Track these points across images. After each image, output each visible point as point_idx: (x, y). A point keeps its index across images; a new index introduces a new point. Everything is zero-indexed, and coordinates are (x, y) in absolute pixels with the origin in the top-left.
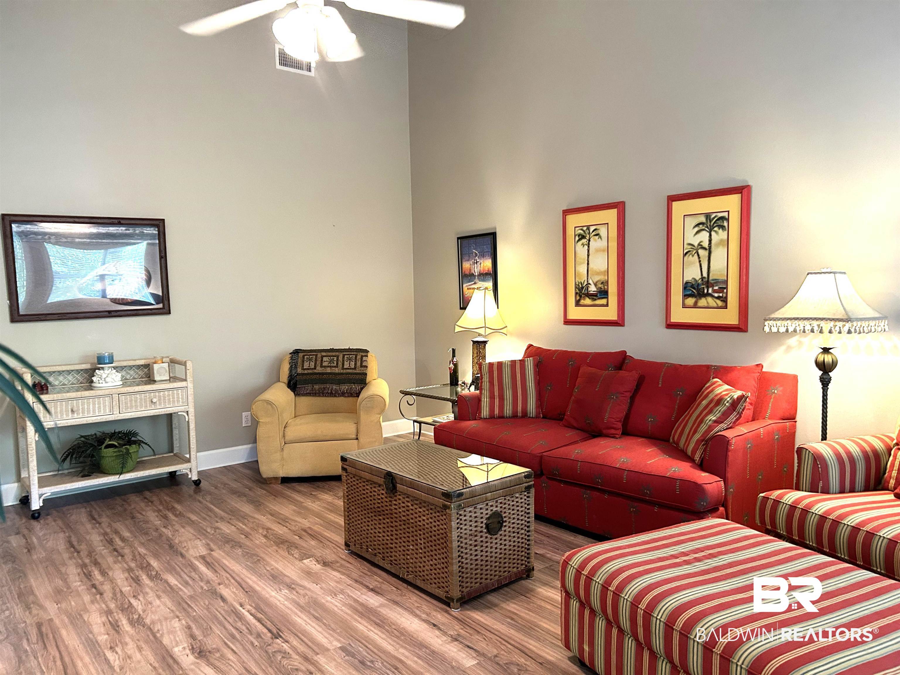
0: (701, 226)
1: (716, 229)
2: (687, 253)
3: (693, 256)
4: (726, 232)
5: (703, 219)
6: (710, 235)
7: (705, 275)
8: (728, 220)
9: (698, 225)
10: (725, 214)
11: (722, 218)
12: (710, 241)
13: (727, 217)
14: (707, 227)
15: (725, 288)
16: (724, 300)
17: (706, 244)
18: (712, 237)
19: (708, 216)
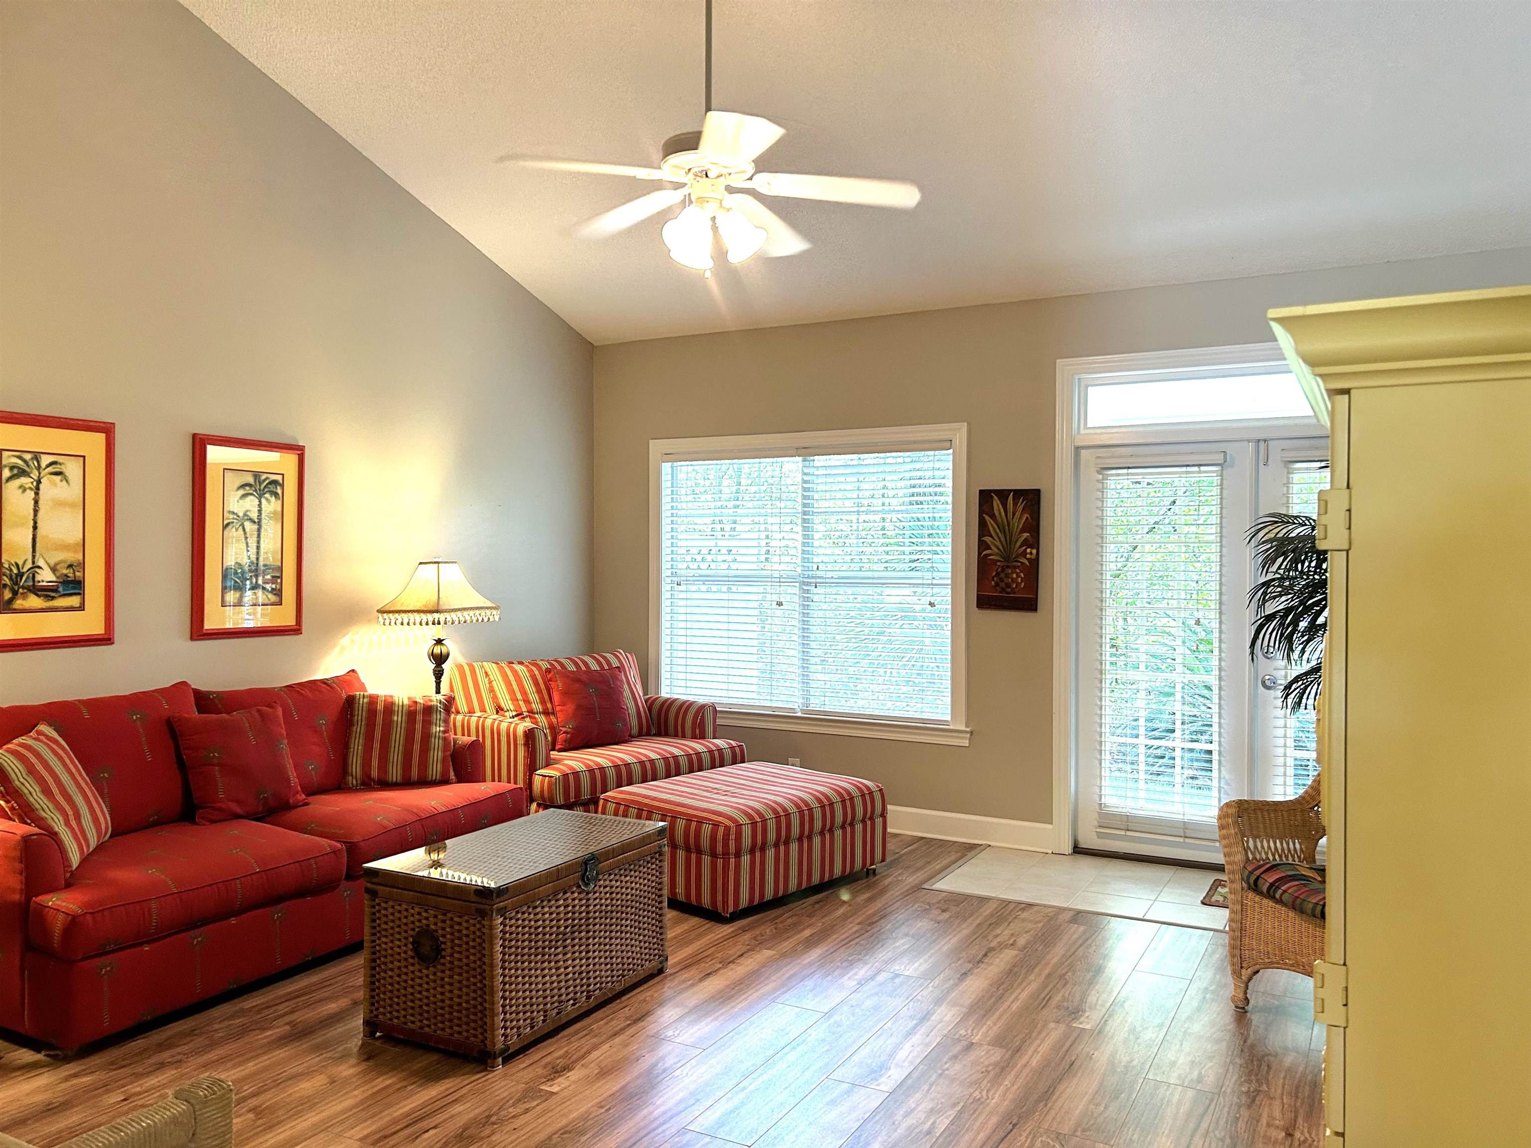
0: (247, 488)
1: (267, 495)
2: (228, 524)
3: (237, 530)
4: (280, 502)
5: (250, 479)
6: (260, 505)
7: (253, 558)
8: (282, 486)
9: (243, 486)
10: (279, 478)
11: (275, 482)
12: (260, 511)
13: (281, 482)
14: (256, 491)
15: (278, 577)
16: (278, 592)
17: (254, 515)
18: (263, 506)
19: (256, 475)
